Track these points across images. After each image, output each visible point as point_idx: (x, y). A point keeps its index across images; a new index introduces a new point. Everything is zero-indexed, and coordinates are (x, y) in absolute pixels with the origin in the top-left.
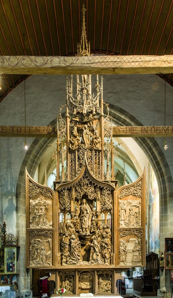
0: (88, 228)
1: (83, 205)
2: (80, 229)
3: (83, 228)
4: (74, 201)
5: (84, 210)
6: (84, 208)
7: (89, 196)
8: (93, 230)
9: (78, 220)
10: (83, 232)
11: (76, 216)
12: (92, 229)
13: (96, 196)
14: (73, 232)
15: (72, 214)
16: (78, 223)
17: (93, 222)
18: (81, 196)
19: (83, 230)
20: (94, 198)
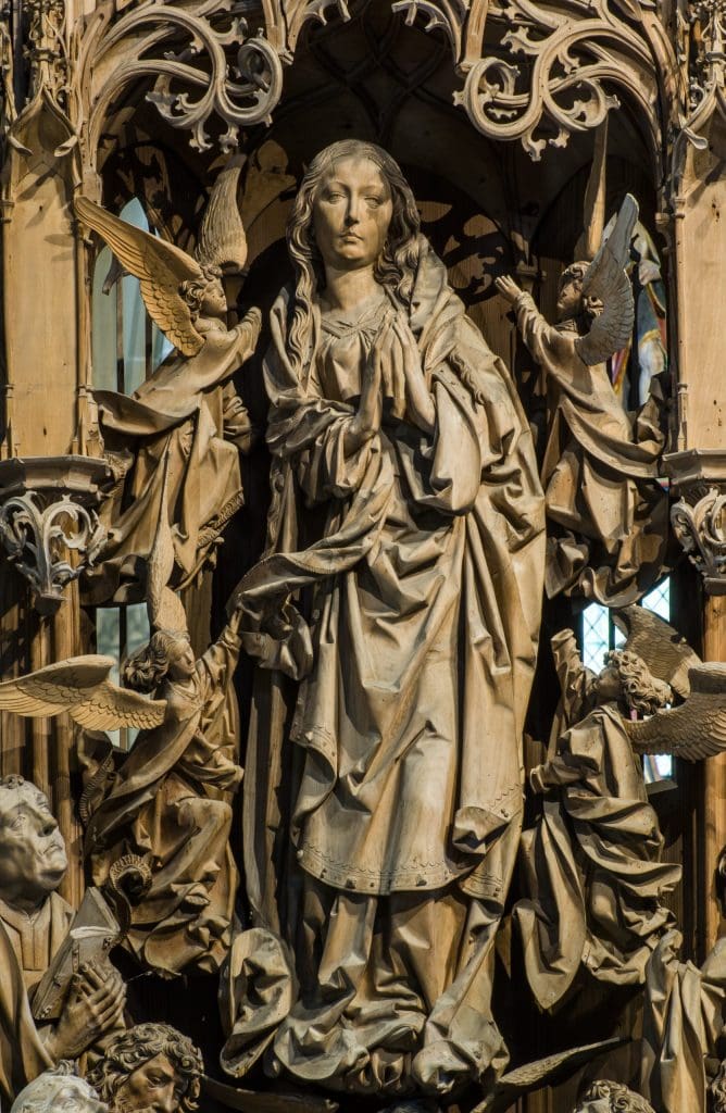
0: (452, 892)
1: (327, 296)
2: (245, 916)
3: (330, 895)
4: (89, 179)
5: (345, 424)
6: (346, 380)
7: (475, 64)
8: (579, 948)
9: (180, 696)
10: (310, 996)
11: (140, 587)
12: (550, 919)
13: (654, 73)
14: (69, 994)
15: (45, 522)
16: (189, 773)
17: (581, 741)
18: (277, 49)
19: (307, 952)
20: (596, 113)
